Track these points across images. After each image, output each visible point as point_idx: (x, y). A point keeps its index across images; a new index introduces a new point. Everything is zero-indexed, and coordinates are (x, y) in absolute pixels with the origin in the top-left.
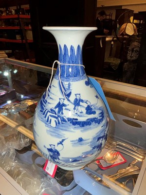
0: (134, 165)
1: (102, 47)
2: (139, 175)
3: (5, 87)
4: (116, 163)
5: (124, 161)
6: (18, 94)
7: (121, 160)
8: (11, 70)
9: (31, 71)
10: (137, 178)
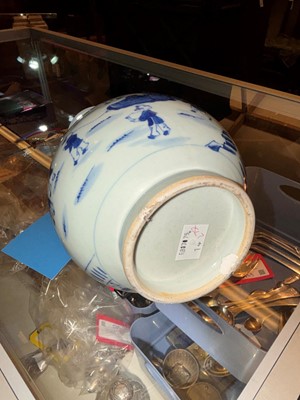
0: (290, 286)
1: (262, 6)
2: (296, 310)
3: (33, 95)
4: (248, 277)
5: (267, 273)
6: (62, 112)
7: (261, 272)
8: (45, 57)
9: (100, 63)
10: (289, 314)
